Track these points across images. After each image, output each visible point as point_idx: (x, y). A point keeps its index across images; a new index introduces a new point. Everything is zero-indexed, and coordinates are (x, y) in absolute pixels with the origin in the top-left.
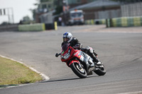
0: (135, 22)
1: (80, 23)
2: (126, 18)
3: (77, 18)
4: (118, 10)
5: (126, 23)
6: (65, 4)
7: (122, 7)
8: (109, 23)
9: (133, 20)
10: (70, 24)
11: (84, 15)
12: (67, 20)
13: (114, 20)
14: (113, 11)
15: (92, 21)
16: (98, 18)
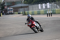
0: (35, 13)
1: (12, 14)
2: (31, 11)
3: (10, 11)
4: (28, 8)
5: (31, 13)
6: (5, 6)
7: (29, 6)
8: (24, 13)
9: (34, 12)
10: (8, 14)
11: (13, 10)
12: (6, 12)
13: (26, 12)
14: (25, 8)
15: (17, 13)
16: (19, 11)
